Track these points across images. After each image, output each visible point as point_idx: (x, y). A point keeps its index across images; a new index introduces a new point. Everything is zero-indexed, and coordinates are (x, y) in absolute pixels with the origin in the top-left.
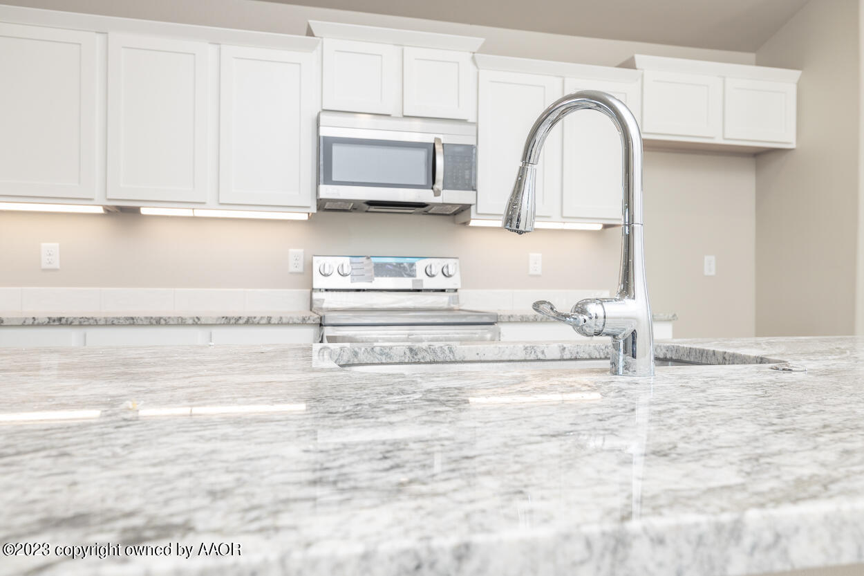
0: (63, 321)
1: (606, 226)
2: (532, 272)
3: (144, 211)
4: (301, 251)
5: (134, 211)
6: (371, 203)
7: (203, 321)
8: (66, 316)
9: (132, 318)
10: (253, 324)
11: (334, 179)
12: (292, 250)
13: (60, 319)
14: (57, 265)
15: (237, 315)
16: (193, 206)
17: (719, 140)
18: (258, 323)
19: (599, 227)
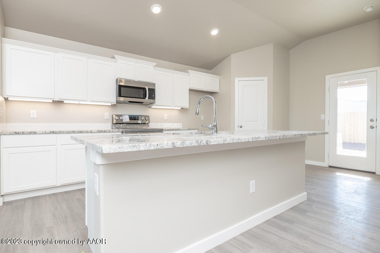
0: (54, 132)
1: (181, 108)
2: (165, 119)
3: (65, 102)
4: (108, 113)
5: (62, 102)
6: (130, 102)
7: (93, 132)
8: (55, 131)
9: (74, 131)
10: (106, 132)
11: (122, 96)
12: (105, 113)
13: (53, 132)
14: (35, 117)
15: (101, 130)
16: (80, 101)
17: (205, 90)
18: (107, 132)
19: (180, 108)
